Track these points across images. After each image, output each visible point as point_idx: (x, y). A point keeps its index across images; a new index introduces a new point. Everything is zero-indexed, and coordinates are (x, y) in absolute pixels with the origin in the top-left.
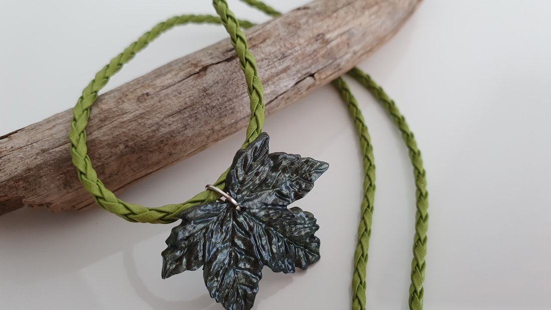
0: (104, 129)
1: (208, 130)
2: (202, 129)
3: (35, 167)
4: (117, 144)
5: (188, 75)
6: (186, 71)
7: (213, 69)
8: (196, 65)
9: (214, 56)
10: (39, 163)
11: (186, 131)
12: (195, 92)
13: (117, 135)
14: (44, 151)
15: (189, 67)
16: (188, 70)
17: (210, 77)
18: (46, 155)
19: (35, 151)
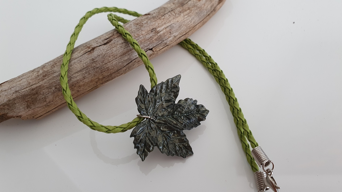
0: (45, 80)
1: (96, 79)
2: (93, 78)
3: (12, 99)
4: (51, 87)
5: (85, 53)
6: (84, 51)
7: (97, 49)
8: (89, 48)
9: (98, 42)
10: (14, 97)
11: (85, 80)
12: (88, 61)
13: (51, 83)
14: (16, 92)
15: (86, 48)
16: (85, 50)
17: (96, 53)
18: (17, 93)
19: (12, 92)
